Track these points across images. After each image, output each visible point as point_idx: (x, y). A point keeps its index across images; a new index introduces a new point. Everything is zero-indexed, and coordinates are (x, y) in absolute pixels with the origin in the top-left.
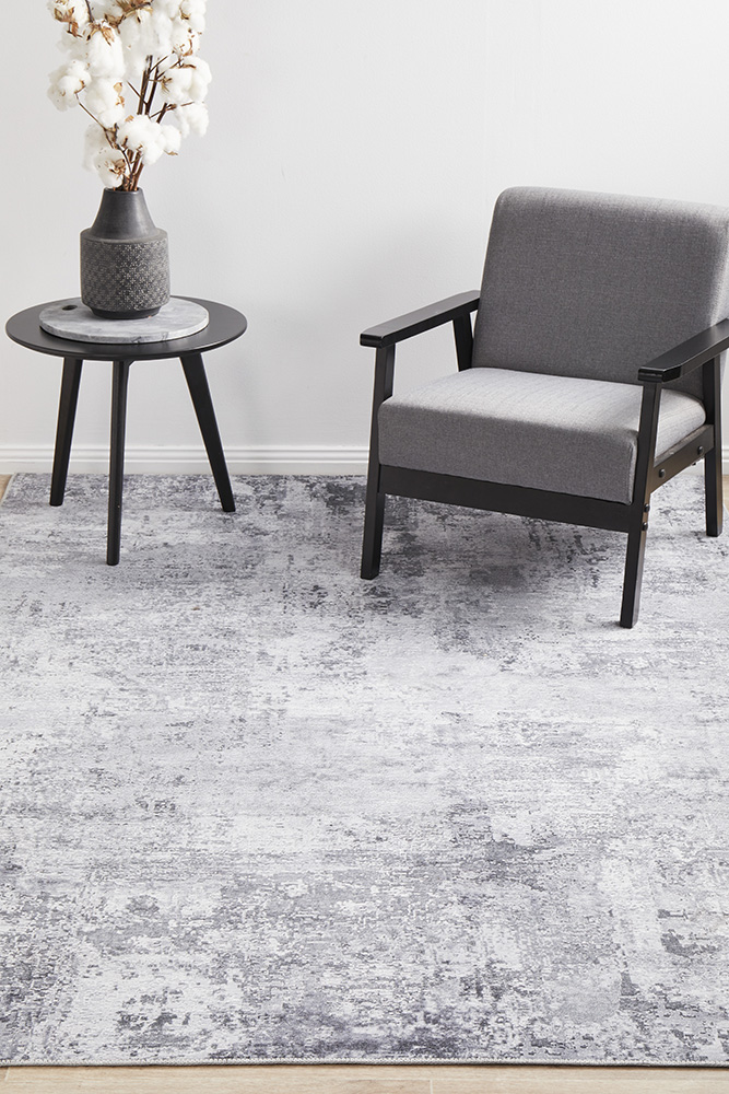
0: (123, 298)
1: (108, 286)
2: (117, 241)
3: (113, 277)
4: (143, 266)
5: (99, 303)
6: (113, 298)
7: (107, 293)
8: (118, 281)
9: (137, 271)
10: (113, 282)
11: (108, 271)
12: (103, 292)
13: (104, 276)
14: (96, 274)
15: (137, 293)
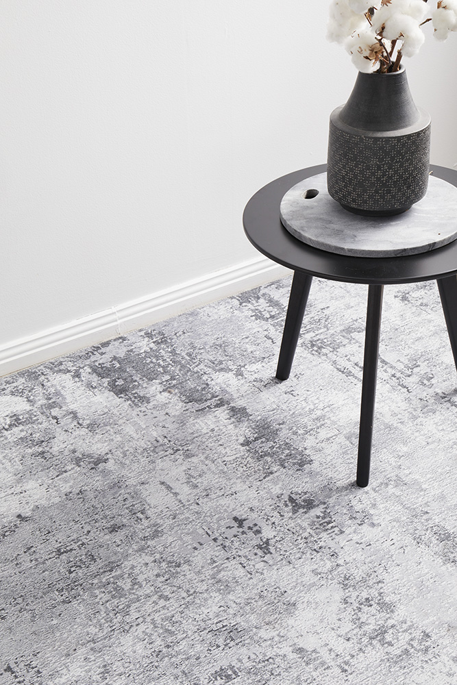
0: (383, 197)
1: (367, 184)
2: (380, 135)
3: (373, 174)
4: (407, 160)
5: (354, 200)
6: (371, 197)
7: (365, 191)
8: (378, 179)
9: (401, 166)
10: (373, 179)
11: (368, 168)
12: (359, 190)
13: (362, 172)
14: (351, 170)
15: (400, 190)
